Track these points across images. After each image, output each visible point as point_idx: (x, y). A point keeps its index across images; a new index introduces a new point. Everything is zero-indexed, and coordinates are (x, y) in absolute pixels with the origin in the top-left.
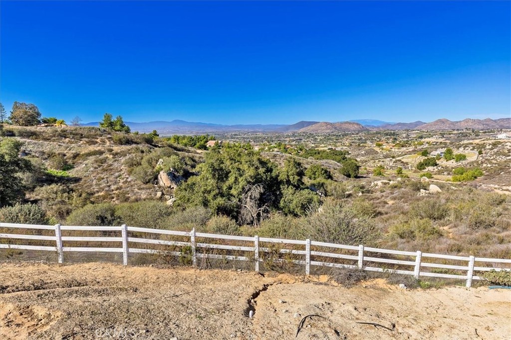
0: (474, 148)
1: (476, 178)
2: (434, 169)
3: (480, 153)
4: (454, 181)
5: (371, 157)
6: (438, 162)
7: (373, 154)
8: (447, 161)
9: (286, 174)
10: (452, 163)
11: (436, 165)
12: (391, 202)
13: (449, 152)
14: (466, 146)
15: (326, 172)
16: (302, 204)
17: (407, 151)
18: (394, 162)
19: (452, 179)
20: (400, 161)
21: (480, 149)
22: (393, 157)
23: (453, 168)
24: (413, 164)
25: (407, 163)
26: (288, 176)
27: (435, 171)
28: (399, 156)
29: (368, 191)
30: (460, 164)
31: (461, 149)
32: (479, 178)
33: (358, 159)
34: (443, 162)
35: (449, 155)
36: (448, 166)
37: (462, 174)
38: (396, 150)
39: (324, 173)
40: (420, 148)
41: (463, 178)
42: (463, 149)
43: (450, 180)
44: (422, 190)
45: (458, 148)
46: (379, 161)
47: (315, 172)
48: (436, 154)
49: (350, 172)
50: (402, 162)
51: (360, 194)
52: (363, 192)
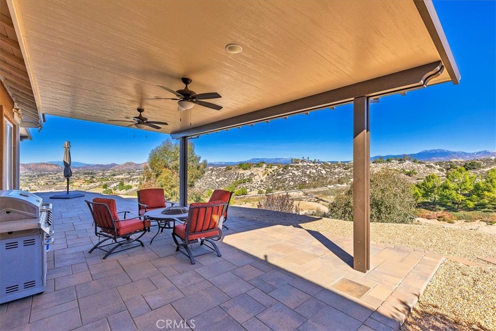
0: (138, 180)
6: (114, 192)
8: (120, 190)
10: (123, 192)
13: (122, 184)
14: (133, 180)
17: (95, 185)
30: (128, 191)
31: (131, 182)
34: (118, 192)
35: (121, 186)
38: (86, 186)
45: (129, 182)
48: (113, 187)
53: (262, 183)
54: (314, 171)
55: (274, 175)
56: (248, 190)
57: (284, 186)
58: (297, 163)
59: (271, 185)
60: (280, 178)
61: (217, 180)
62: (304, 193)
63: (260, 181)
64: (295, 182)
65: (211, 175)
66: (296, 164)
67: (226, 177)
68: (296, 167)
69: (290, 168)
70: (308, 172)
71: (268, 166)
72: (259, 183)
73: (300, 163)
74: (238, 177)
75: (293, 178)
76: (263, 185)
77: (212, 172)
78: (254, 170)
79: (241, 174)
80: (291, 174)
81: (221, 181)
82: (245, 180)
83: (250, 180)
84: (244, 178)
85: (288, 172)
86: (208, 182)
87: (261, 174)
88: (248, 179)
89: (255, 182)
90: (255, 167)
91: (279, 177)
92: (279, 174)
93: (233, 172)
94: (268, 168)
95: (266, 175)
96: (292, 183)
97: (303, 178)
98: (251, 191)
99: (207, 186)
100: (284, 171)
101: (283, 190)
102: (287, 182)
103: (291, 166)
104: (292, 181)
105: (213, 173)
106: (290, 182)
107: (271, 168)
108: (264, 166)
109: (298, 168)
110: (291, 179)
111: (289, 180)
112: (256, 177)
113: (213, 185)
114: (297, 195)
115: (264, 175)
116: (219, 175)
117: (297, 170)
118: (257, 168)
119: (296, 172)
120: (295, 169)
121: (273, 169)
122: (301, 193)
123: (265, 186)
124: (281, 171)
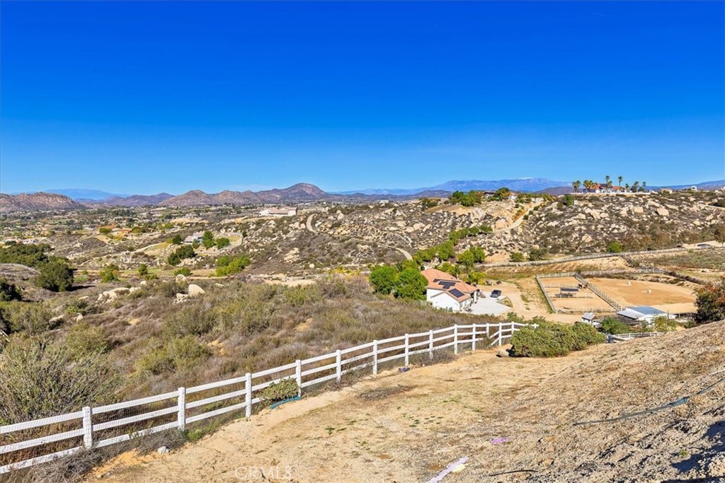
1: (243, 268)
2: (192, 262)
3: (245, 235)
4: (218, 276)
5: (93, 251)
6: (196, 251)
7: (96, 247)
8: (207, 249)
10: (214, 252)
11: (194, 255)
12: (134, 322)
13: (209, 236)
14: (227, 227)
17: (152, 238)
18: (133, 257)
19: (216, 274)
20: (142, 254)
21: (244, 228)
22: (131, 249)
23: (215, 258)
24: (162, 257)
25: (153, 257)
27: (193, 264)
28: (139, 247)
29: (94, 310)
30: (224, 251)
31: (223, 231)
32: (246, 267)
33: (70, 258)
34: (202, 251)
35: (208, 241)
36: (209, 255)
37: (227, 265)
38: (135, 238)
40: (170, 232)
41: (228, 270)
42: (224, 230)
43: (213, 275)
44: (179, 295)
45: (219, 231)
46: (108, 257)
48: (192, 240)
49: (57, 282)
50: (146, 256)
51: (80, 317)
52: (84, 314)
53: (516, 237)
54: (639, 210)
55: (540, 219)
56: (486, 253)
57: (568, 244)
58: (589, 190)
59: (536, 242)
60: (556, 226)
61: (410, 230)
62: (629, 261)
63: (509, 232)
64: (594, 234)
65: (394, 218)
66: (590, 194)
67: (427, 223)
68: (590, 201)
69: (576, 202)
70: (624, 212)
71: (519, 197)
72: (509, 236)
73: (598, 191)
74: (454, 224)
75: (587, 226)
76: (517, 240)
77: (395, 211)
78: (492, 207)
79: (460, 216)
80: (583, 217)
81: (417, 232)
82: (474, 229)
83: (485, 230)
84: (472, 226)
85: (575, 213)
86: (389, 234)
87: (509, 217)
88: (482, 228)
89: (498, 235)
90: (493, 200)
91: (554, 224)
92: (552, 217)
93: (441, 211)
94: (522, 202)
95: (521, 219)
96: (587, 238)
97: (613, 226)
98: (491, 254)
99: (389, 242)
100: (564, 210)
101: (567, 254)
102: (575, 235)
103: (579, 198)
104: (588, 231)
105: (398, 213)
106: (581, 235)
107: (528, 201)
108: (513, 198)
109: (598, 203)
110: (583, 228)
111: (580, 230)
112: (500, 223)
113: (400, 239)
114: (611, 265)
115: (515, 218)
116: (410, 218)
117: (596, 207)
118: (497, 203)
119: (595, 213)
120: (590, 205)
121: (534, 205)
122: (620, 262)
123: (521, 243)
124: (554, 210)
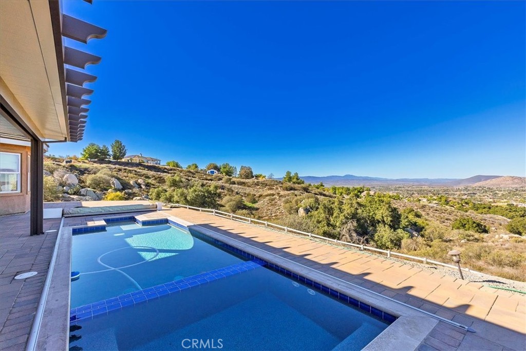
9: (381, 215)
15: (479, 225)
16: (391, 239)
26: (383, 217)
39: (476, 226)
47: (465, 224)
